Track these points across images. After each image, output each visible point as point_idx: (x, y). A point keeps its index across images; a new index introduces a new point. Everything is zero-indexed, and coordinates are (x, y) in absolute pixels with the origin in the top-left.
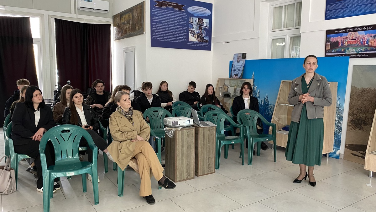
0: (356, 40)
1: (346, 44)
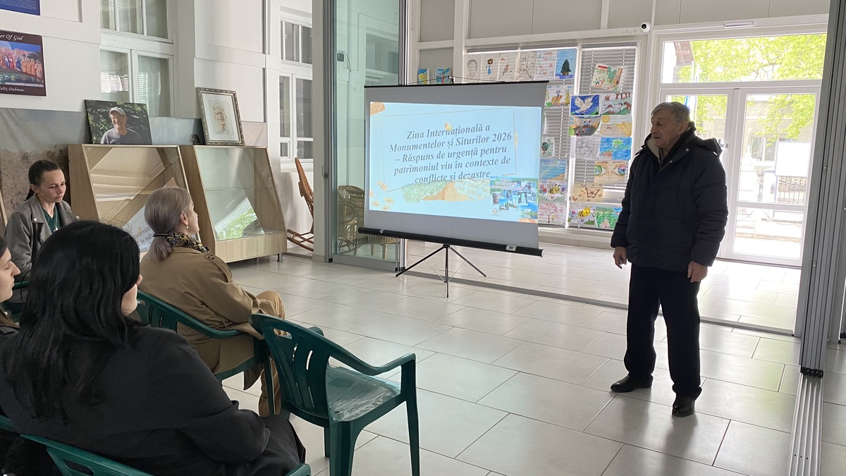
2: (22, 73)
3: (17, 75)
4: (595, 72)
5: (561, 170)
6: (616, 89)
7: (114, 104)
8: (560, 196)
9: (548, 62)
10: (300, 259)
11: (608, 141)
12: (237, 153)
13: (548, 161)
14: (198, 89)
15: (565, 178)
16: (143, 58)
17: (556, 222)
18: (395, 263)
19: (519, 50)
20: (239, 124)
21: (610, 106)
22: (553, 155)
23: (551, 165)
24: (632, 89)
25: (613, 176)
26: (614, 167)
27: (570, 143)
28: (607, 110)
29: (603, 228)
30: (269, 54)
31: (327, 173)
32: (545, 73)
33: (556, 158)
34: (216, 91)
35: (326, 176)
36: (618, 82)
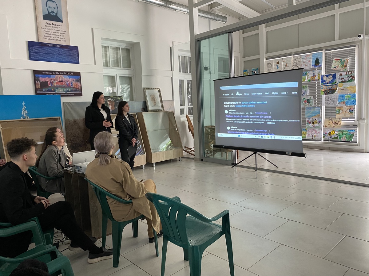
0: (62, 82)
1: (55, 84)
2: (73, 87)
3: (71, 89)
4: (333, 63)
5: (318, 112)
6: (345, 70)
7: (109, 97)
8: (318, 125)
9: (307, 60)
10: (189, 160)
11: (342, 96)
12: (161, 114)
13: (311, 108)
14: (144, 88)
15: (320, 116)
16: (121, 77)
17: (316, 138)
18: (231, 161)
19: (292, 56)
20: (162, 102)
21: (343, 78)
22: (313, 105)
23: (312, 110)
24: (355, 69)
25: (347, 114)
26: (346, 109)
27: (321, 98)
28: (341, 81)
29: (342, 140)
30: (174, 70)
31: (199, 120)
32: (306, 66)
33: (315, 107)
34: (151, 88)
35: (199, 122)
36: (346, 66)
